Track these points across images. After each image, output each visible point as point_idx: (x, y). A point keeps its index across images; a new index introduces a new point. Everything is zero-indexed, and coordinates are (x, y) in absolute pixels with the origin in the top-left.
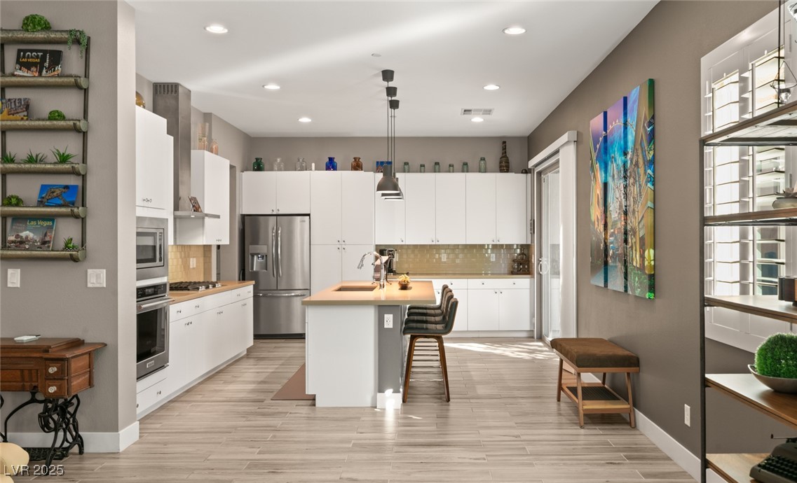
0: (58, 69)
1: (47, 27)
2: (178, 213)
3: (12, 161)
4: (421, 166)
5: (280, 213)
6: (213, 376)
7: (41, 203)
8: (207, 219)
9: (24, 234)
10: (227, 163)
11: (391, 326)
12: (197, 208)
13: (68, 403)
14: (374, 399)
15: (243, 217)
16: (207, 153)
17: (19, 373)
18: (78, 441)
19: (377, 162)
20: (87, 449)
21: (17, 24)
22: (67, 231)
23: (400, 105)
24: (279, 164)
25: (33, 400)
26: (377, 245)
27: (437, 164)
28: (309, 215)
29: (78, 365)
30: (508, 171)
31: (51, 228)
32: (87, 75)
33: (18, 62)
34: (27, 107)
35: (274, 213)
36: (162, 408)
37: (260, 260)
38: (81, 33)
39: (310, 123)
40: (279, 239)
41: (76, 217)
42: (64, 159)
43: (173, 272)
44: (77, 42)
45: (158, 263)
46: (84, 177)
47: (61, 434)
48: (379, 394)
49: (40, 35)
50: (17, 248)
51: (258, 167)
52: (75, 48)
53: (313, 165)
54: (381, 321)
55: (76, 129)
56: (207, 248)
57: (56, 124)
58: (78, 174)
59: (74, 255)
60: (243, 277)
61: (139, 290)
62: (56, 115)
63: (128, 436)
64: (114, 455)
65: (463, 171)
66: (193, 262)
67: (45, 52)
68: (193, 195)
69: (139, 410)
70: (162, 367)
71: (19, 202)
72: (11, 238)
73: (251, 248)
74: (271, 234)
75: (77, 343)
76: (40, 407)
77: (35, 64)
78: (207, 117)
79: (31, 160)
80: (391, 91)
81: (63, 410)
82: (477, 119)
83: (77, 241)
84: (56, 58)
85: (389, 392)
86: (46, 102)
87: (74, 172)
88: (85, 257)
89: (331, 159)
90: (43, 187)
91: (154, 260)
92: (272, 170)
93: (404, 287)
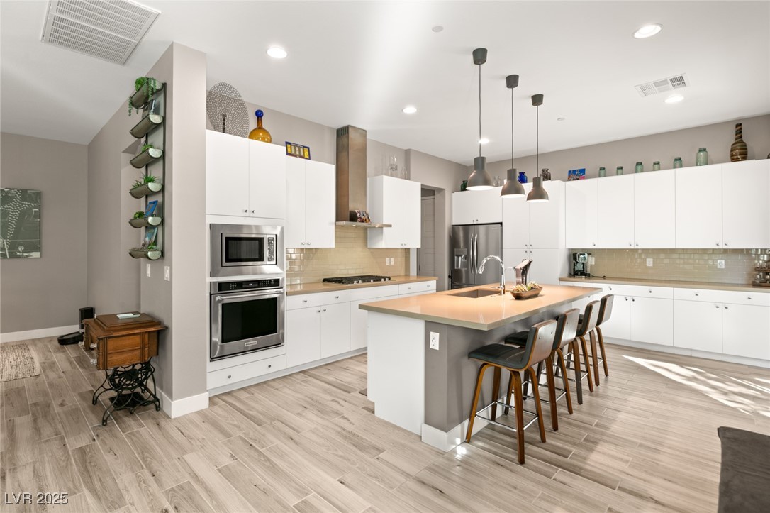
4: (618, 169)
5: (479, 222)
8: (385, 229)
10: (417, 185)
11: (436, 346)
14: (421, 428)
15: (453, 226)
16: (387, 178)
19: (570, 172)
26: (569, 250)
27: (639, 163)
28: (501, 223)
30: (744, 159)
32: (165, 115)
35: (475, 223)
37: (463, 259)
40: (475, 243)
46: (164, 194)
48: (424, 425)
51: (464, 188)
54: (427, 340)
60: (451, 273)
65: (674, 167)
73: (456, 251)
74: (470, 239)
82: (674, 98)
89: (521, 174)
90: (149, 204)
91: (260, 259)
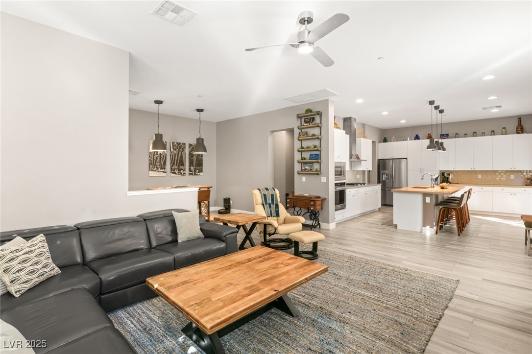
0: (314, 122)
1: (311, 111)
2: (351, 160)
3: (303, 148)
4: (465, 134)
5: (394, 158)
6: (364, 215)
7: (310, 159)
8: (362, 162)
9: (306, 167)
10: (370, 141)
11: (429, 202)
12: (358, 158)
13: (316, 213)
14: (422, 229)
15: (379, 160)
16: (362, 138)
17: (304, 203)
18: (319, 224)
19: (441, 135)
20: (321, 227)
21: (304, 112)
22: (316, 166)
23: (444, 111)
24: (394, 139)
25: (308, 212)
26: (441, 171)
27: (475, 133)
28: (407, 159)
29: (318, 203)
30: (522, 132)
31: (312, 166)
32: (321, 123)
33: (305, 122)
34: (307, 134)
35: (392, 158)
36: (344, 221)
37: (386, 176)
38: (319, 111)
39: (405, 123)
40: (393, 168)
41: (318, 162)
42: (315, 147)
43: (348, 179)
44: (318, 114)
45: (342, 176)
46: (320, 151)
47: (314, 222)
48: (423, 228)
49: (309, 114)
50: (304, 171)
51: (385, 141)
52: (318, 116)
53: (409, 138)
54: (424, 200)
55: (318, 138)
56: (364, 172)
57: (314, 137)
58: (319, 151)
59: (318, 173)
60: (379, 182)
61: (335, 184)
62: (314, 135)
63: (332, 226)
64: (328, 230)
65: (491, 135)
66: (358, 176)
67: (310, 118)
68: (357, 154)
69: (336, 220)
70: (344, 208)
71: (305, 159)
72: (303, 168)
73: (382, 172)
74: (391, 166)
75: (319, 197)
76: (310, 214)
77: (308, 122)
78: (364, 125)
79: (308, 148)
80: (437, 108)
81: (315, 215)
82: (495, 110)
83: (319, 169)
84: (313, 119)
85: (428, 227)
86: (311, 132)
87: (318, 150)
88: (321, 174)
89: (417, 136)
90: (311, 155)
91: (341, 175)
92: (391, 141)
93: (442, 188)
